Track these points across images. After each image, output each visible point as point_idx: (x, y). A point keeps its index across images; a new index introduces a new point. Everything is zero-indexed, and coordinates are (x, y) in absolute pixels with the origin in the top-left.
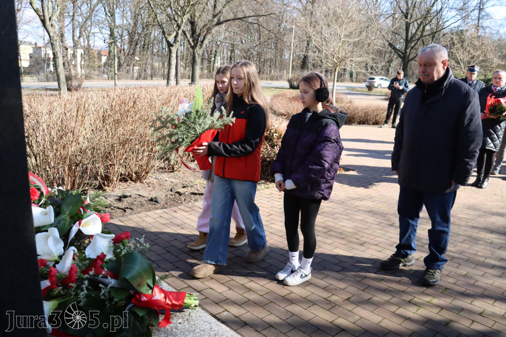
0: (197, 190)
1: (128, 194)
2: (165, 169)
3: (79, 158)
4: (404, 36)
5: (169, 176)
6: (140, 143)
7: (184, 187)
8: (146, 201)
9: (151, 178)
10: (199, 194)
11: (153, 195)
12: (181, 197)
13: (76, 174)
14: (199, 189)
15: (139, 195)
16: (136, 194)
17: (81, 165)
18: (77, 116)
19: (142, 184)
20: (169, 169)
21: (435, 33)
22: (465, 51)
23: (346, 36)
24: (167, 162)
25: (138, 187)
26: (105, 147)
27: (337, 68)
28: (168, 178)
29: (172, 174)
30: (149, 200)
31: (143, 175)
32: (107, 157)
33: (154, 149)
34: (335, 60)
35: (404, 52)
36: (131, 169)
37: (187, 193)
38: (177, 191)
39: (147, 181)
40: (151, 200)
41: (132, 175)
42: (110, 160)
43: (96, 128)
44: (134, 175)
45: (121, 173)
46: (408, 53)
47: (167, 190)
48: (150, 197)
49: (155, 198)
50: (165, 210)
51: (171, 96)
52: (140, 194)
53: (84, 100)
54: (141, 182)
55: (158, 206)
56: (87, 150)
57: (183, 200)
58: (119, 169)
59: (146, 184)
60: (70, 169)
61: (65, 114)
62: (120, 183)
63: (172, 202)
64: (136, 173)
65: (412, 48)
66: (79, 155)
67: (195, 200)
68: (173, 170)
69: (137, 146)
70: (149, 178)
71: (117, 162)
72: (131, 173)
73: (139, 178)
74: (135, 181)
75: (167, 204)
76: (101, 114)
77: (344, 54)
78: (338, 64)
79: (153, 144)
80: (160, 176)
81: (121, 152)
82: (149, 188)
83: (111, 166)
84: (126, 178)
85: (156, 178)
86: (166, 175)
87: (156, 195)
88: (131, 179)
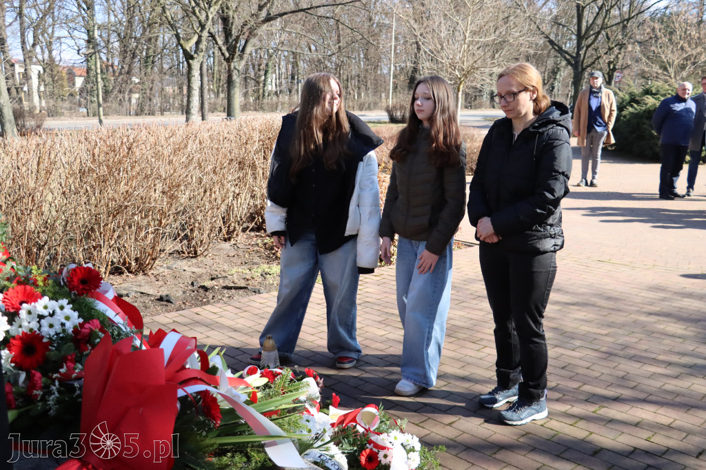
0: (233, 282)
1: (124, 292)
2: (184, 253)
3: (43, 237)
4: (574, 28)
5: (190, 263)
6: (140, 212)
7: (212, 279)
8: (153, 301)
9: (160, 267)
10: (236, 288)
11: (164, 292)
12: (208, 293)
13: (39, 263)
14: (236, 281)
15: (142, 293)
16: (136, 292)
17: (46, 246)
18: (38, 172)
19: (146, 278)
20: (188, 254)
21: (628, 20)
22: (675, 49)
23: (474, 33)
24: (185, 242)
25: (140, 281)
26: (84, 219)
27: (461, 86)
28: (187, 267)
29: (194, 260)
30: (158, 300)
31: (147, 262)
32: (88, 236)
33: (163, 222)
34: (457, 73)
35: (574, 55)
36: (127, 254)
37: (217, 287)
38: (203, 284)
39: (155, 272)
40: (161, 299)
41: (130, 264)
42: (94, 240)
43: (70, 190)
44: (133, 264)
45: (112, 262)
46: (582, 56)
47: (186, 284)
48: (159, 294)
49: (167, 296)
50: (181, 312)
51: (188, 137)
52: (144, 291)
53: (47, 146)
54: (145, 274)
55: (171, 306)
56: (57, 224)
57: (211, 297)
58: (108, 255)
59: (152, 277)
60: (28, 253)
61: (18, 168)
62: (111, 276)
63: (193, 302)
64: (137, 260)
65: (588, 47)
66: (43, 232)
67: (229, 297)
68: (196, 255)
69: (136, 217)
70: (158, 268)
71: (104, 242)
72: (128, 260)
73: (142, 267)
74: (135, 273)
75: (186, 305)
76: (76, 167)
77: (471, 62)
78: (462, 79)
79: (163, 213)
80: (175, 263)
81: (111, 226)
82: (157, 283)
83: (95, 248)
84: (121, 269)
85: (168, 268)
86: (185, 262)
87: (168, 293)
88: (128, 269)
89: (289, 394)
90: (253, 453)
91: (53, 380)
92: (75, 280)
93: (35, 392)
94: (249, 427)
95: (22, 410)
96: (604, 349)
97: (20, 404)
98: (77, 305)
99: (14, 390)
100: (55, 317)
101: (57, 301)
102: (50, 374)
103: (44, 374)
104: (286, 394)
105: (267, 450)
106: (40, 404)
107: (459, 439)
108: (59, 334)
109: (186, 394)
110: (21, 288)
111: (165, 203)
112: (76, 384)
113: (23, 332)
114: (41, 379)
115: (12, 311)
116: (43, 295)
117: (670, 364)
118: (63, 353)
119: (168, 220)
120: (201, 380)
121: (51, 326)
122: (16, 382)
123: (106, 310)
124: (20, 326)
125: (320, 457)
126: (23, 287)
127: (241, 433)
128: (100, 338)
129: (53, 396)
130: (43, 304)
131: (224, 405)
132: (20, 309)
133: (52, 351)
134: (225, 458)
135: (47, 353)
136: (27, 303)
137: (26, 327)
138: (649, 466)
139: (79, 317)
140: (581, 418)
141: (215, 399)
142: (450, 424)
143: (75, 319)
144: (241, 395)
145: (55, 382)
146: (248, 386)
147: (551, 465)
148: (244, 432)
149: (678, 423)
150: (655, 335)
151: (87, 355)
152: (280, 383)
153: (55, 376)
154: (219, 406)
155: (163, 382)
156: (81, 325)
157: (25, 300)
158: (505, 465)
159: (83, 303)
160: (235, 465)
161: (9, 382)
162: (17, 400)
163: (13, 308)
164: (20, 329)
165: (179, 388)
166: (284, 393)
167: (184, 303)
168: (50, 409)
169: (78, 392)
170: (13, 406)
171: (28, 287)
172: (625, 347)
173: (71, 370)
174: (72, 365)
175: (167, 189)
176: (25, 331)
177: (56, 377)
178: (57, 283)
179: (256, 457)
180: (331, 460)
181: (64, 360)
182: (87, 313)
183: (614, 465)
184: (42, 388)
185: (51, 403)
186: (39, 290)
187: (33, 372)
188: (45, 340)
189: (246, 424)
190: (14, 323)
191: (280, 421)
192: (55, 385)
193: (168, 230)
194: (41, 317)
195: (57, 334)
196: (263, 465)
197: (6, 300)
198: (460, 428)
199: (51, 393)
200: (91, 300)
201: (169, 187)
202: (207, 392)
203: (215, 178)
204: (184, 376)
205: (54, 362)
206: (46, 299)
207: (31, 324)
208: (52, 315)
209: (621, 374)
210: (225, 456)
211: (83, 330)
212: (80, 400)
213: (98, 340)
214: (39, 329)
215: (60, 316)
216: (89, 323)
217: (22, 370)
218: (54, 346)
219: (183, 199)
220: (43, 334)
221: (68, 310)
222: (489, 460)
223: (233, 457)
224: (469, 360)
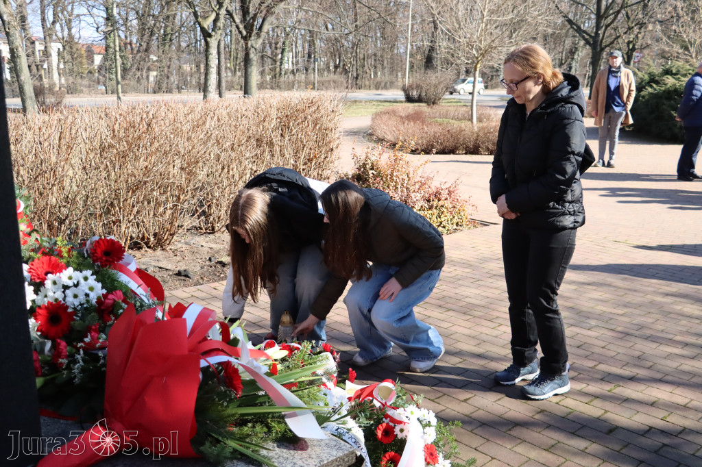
2: (201, 229)
3: (64, 211)
4: (594, 8)
5: (208, 239)
6: (159, 188)
8: (171, 275)
9: (178, 242)
11: (182, 266)
12: (225, 269)
15: (160, 268)
16: (155, 267)
17: (67, 221)
18: (59, 147)
19: (165, 253)
20: (206, 230)
22: (697, 28)
23: (492, 12)
24: (203, 218)
25: (158, 256)
26: (104, 194)
27: (479, 66)
28: (205, 243)
29: (211, 236)
30: (176, 274)
31: (165, 238)
32: (108, 211)
33: (182, 197)
34: (474, 52)
35: (593, 35)
36: (146, 229)
38: (219, 260)
39: (173, 248)
40: (179, 274)
41: (148, 239)
42: (113, 215)
43: (90, 165)
44: (152, 239)
45: (131, 237)
46: (601, 36)
47: (204, 259)
48: (177, 269)
49: (185, 271)
50: (199, 287)
51: (206, 114)
52: (162, 266)
53: (69, 122)
54: (163, 250)
55: (189, 281)
56: (78, 199)
58: (127, 230)
59: (170, 252)
60: (50, 227)
61: (41, 143)
62: (130, 251)
63: (210, 277)
64: (155, 235)
65: (607, 26)
66: (65, 206)
68: (213, 231)
69: (155, 193)
70: (176, 243)
71: (123, 217)
72: (146, 235)
73: (160, 242)
74: (154, 248)
75: (203, 280)
76: (97, 144)
77: (489, 41)
78: (480, 59)
79: (181, 189)
80: (192, 239)
81: (130, 201)
82: (175, 257)
83: (114, 223)
84: (140, 244)
85: (186, 243)
86: (202, 237)
87: (186, 268)
88: (147, 244)
89: (309, 366)
90: (273, 424)
91: (78, 350)
92: (99, 251)
93: (60, 360)
94: (269, 398)
95: (48, 377)
96: (620, 329)
97: (46, 372)
98: (100, 277)
99: (40, 358)
100: (79, 287)
101: (81, 272)
102: (75, 344)
103: (69, 343)
104: (306, 367)
105: (287, 420)
106: (65, 372)
107: (474, 415)
108: (84, 304)
109: (208, 364)
110: (46, 259)
111: (184, 179)
112: (100, 354)
113: (49, 302)
114: (66, 348)
115: (38, 281)
116: (67, 265)
117: (687, 344)
118: (87, 322)
119: (186, 196)
120: (222, 351)
121: (75, 296)
122: (42, 350)
123: (129, 282)
124: (46, 296)
125: (337, 430)
126: (48, 258)
127: (261, 404)
128: (123, 309)
129: (78, 364)
130: (68, 275)
131: (246, 376)
132: (46, 279)
133: (77, 320)
134: (246, 429)
135: (72, 323)
136: (52, 273)
137: (51, 297)
138: (664, 445)
139: (102, 288)
140: (596, 397)
141: (237, 370)
142: (465, 401)
143: (99, 290)
144: (262, 367)
145: (79, 351)
146: (268, 358)
147: (566, 442)
148: (265, 403)
149: (694, 403)
150: (671, 315)
151: (111, 325)
152: (300, 356)
153: (79, 345)
154: (240, 377)
155: (186, 352)
156: (105, 296)
157: (50, 270)
158: (519, 441)
159: (106, 274)
160: (256, 435)
161: (36, 350)
162: (43, 368)
163: (39, 278)
164: (45, 299)
165: (201, 359)
166: (303, 366)
167: (202, 278)
168: (75, 377)
169: (102, 361)
170: (40, 374)
171: (53, 258)
172: (641, 327)
173: (95, 340)
174: (96, 335)
175: (186, 165)
176: (51, 301)
177: (81, 347)
178: (81, 254)
179: (277, 428)
180: (348, 433)
181: (89, 329)
182: (110, 284)
183: (629, 444)
184: (67, 357)
185: (76, 371)
186: (64, 261)
187: (59, 341)
188: (69, 310)
189: (266, 395)
190: (39, 293)
191: (300, 393)
192: (80, 354)
193: (186, 205)
194: (66, 287)
195: (81, 304)
196: (283, 435)
197: (32, 270)
198: (476, 405)
199: (75, 362)
200: (114, 271)
201: (188, 163)
202: (228, 363)
203: (233, 155)
204: (206, 347)
205: (79, 331)
206: (70, 270)
207: (56, 294)
208: (76, 285)
209: (637, 354)
210: (246, 426)
211: (107, 301)
212: (104, 369)
213: (121, 311)
214: (64, 300)
215: (84, 287)
216: (112, 294)
217: (48, 339)
218: (78, 316)
219: (202, 175)
220: (68, 304)
221: (92, 281)
222: (504, 437)
223: (254, 427)
224: (485, 338)
